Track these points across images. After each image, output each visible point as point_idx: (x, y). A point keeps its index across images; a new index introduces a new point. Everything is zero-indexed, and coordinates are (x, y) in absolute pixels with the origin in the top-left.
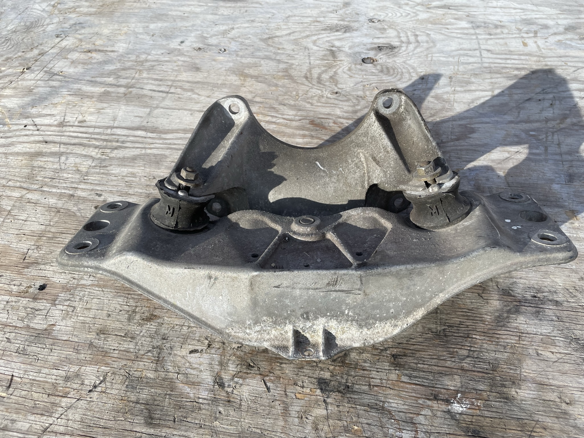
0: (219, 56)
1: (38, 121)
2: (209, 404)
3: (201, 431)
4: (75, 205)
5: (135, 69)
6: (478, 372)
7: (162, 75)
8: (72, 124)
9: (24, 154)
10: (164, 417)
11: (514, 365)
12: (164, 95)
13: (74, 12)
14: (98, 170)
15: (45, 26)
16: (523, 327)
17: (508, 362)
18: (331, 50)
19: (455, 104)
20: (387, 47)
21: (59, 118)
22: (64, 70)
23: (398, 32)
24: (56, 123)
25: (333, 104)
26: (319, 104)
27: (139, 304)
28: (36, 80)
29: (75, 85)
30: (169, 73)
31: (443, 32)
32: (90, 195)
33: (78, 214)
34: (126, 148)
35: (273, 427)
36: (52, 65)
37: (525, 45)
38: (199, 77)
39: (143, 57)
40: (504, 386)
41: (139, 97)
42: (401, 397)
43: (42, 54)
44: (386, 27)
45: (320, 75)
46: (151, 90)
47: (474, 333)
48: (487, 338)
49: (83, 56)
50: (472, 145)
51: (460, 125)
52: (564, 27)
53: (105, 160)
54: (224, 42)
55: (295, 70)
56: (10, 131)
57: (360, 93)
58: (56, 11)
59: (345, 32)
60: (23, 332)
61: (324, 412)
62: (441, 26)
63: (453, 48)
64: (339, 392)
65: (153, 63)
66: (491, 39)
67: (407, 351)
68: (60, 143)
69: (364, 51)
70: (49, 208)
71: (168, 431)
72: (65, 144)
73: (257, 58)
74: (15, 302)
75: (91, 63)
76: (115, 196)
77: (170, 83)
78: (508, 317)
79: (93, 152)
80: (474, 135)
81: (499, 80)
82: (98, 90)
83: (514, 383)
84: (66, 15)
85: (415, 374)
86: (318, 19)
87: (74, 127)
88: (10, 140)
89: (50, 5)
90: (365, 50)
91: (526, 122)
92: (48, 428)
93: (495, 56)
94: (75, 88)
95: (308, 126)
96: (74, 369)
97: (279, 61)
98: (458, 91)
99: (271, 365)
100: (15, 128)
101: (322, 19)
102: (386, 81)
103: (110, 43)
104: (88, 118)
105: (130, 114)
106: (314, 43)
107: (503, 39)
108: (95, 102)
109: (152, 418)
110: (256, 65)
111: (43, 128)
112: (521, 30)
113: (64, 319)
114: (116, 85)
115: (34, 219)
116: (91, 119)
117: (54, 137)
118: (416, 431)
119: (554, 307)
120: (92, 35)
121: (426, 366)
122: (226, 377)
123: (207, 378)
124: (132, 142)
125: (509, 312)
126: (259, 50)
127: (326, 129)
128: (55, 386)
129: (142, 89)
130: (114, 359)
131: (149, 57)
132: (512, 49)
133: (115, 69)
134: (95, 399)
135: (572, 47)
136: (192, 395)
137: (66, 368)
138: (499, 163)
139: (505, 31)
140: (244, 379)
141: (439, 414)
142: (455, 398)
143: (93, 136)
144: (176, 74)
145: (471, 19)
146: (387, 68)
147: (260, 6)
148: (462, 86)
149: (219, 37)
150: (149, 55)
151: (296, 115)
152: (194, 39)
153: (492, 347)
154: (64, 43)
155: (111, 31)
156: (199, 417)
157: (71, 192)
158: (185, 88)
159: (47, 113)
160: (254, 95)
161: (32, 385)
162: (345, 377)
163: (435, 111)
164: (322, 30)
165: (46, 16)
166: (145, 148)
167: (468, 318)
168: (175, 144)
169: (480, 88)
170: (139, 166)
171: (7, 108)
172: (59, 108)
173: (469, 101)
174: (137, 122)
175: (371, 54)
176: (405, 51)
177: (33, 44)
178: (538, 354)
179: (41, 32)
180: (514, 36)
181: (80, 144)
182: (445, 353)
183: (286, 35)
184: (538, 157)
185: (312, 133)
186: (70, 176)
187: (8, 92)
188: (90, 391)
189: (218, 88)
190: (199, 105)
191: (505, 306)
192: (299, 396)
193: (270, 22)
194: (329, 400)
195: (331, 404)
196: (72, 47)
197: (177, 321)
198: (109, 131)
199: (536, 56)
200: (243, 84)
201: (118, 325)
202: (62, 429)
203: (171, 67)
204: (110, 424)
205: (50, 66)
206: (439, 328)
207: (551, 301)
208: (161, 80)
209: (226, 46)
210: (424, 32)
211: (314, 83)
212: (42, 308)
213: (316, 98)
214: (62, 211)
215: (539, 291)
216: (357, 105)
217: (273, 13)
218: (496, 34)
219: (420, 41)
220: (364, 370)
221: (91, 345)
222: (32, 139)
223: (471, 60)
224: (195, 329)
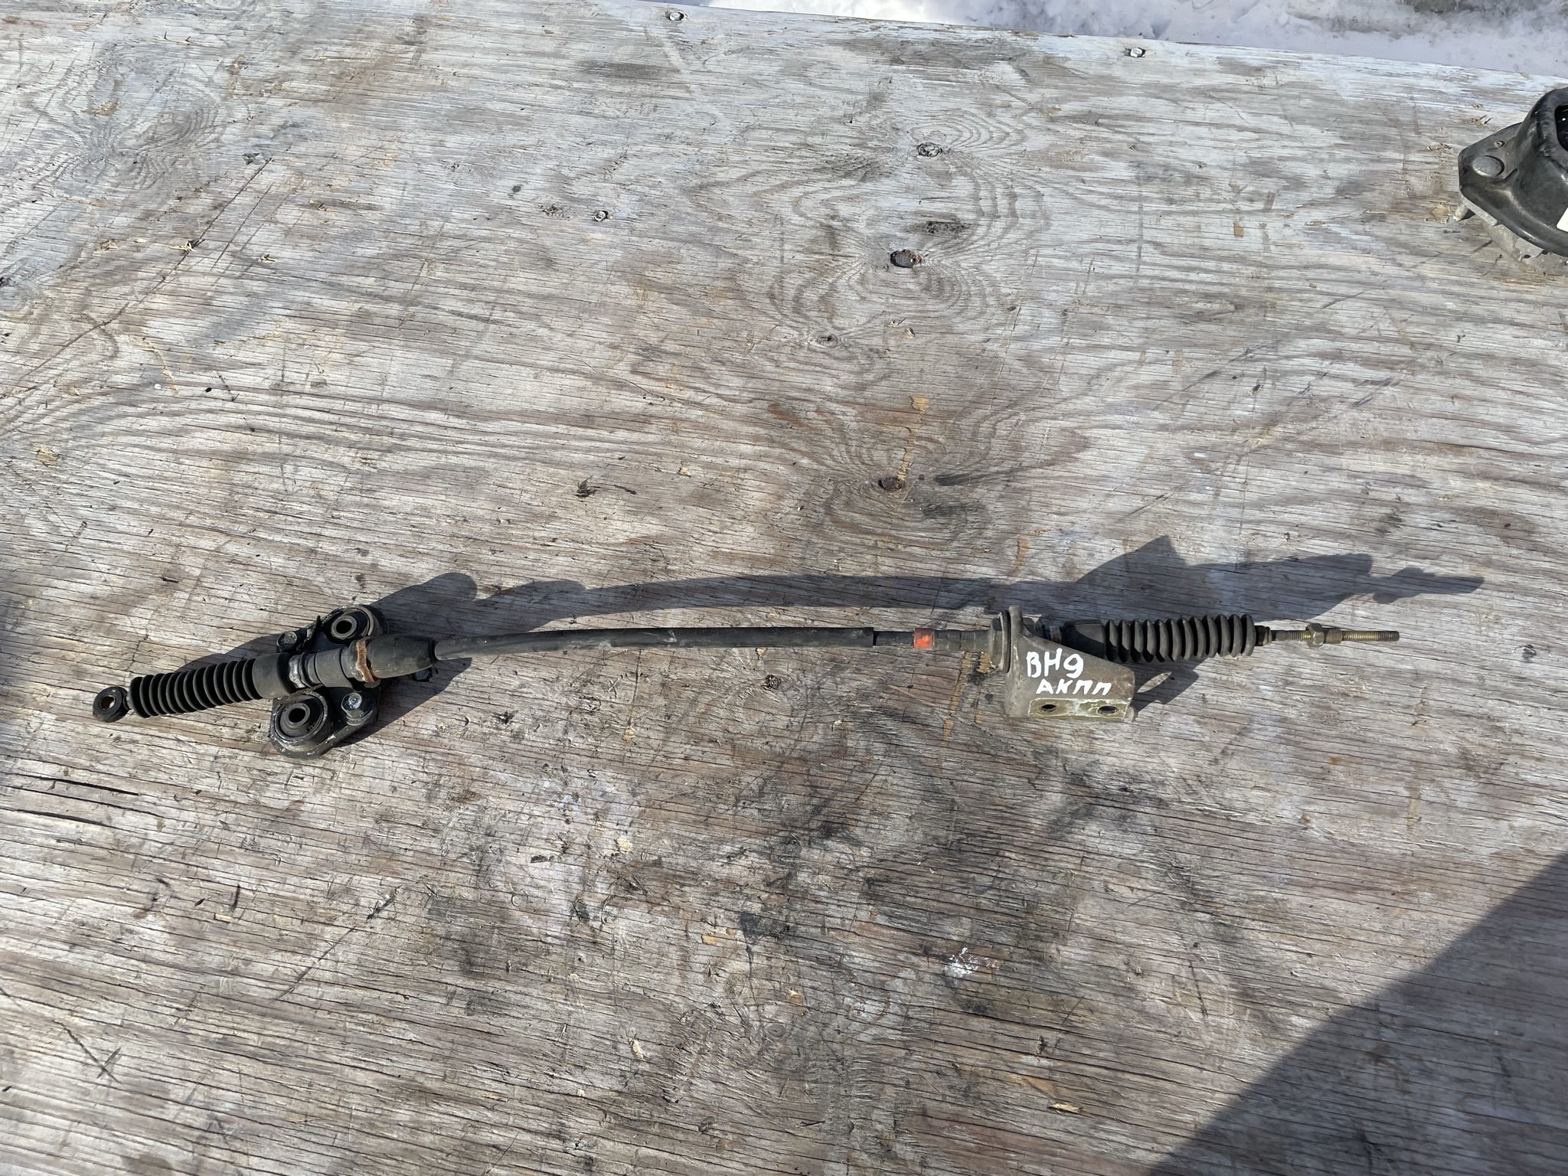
0: (593, 231)
1: (232, 377)
2: (562, 946)
3: (550, 987)
4: (320, 571)
5: (420, 257)
6: (1003, 914)
7: (474, 275)
8: (298, 388)
9: (212, 454)
10: (491, 963)
11: (1063, 905)
12: (481, 326)
13: (277, 91)
14: (358, 499)
15: (219, 129)
16: (1093, 842)
17: (1056, 901)
18: (830, 227)
19: (1063, 378)
20: (946, 224)
21: (272, 373)
22: (272, 252)
23: (977, 187)
24: (267, 384)
25: (820, 365)
26: (792, 365)
27: (444, 771)
28: (214, 275)
29: (297, 293)
30: (491, 271)
31: (1071, 190)
32: (347, 550)
33: (326, 590)
34: (409, 449)
35: (663, 986)
36: (245, 239)
37: (1238, 232)
38: (552, 283)
39: (436, 224)
40: (1039, 938)
41: (432, 329)
42: (871, 948)
43: (220, 206)
44: (953, 169)
45: (800, 290)
46: (453, 313)
47: (1009, 848)
48: (1028, 859)
49: (308, 217)
50: (1076, 478)
51: (1064, 430)
52: (1337, 183)
53: (370, 474)
54: (606, 194)
55: (750, 274)
56: (177, 400)
57: (877, 342)
58: (238, 85)
59: (863, 179)
60: (250, 813)
61: (747, 967)
62: (1071, 173)
63: (1085, 236)
64: (774, 936)
65: (457, 243)
66: (1169, 213)
67: (891, 874)
68: (281, 433)
69: (899, 234)
70: (273, 576)
71: (498, 984)
72: (288, 435)
73: (672, 240)
74: (230, 757)
75: (326, 238)
76: (393, 556)
78: (1070, 823)
79: (346, 457)
80: (1086, 455)
81: (1162, 322)
82: (345, 306)
83: (1057, 934)
84: (261, 99)
85: (899, 912)
86: (810, 140)
87: (305, 397)
88: (179, 421)
89: (221, 67)
90: (901, 231)
91: (1192, 429)
92: (305, 973)
93: (1167, 260)
94: (300, 299)
95: (765, 416)
96: (342, 879)
97: (719, 251)
98: (1074, 348)
99: (665, 887)
100: (185, 391)
101: (818, 140)
102: (932, 315)
103: (364, 184)
104: (332, 376)
105: (413, 370)
106: (796, 204)
107: (1194, 213)
108: (343, 339)
109: (471, 964)
110: (670, 260)
112: (1239, 192)
113: (316, 791)
115: (246, 598)
116: (337, 378)
118: (887, 1003)
119: (1154, 811)
120: (324, 161)
121: (919, 901)
122: (591, 904)
123: (561, 903)
124: (421, 437)
125: (1074, 814)
126: (676, 218)
127: (801, 425)
128: (311, 905)
130: (406, 866)
131: (448, 226)
132: (1207, 243)
133: (378, 256)
134: (378, 930)
135: (1338, 239)
136: (535, 931)
137: (328, 878)
138: (1120, 520)
139: (1206, 193)
140: (621, 908)
141: (927, 977)
142: (957, 955)
143: (344, 420)
144: (504, 272)
145: (1140, 156)
146: (940, 281)
147: (687, 95)
148: (1084, 336)
149: (595, 178)
150: (447, 219)
151: (743, 389)
152: (541, 184)
153: (1034, 874)
154: (265, 180)
155: (363, 151)
156: (546, 964)
157: (311, 544)
158: (524, 309)
159: (248, 360)
160: (662, 334)
161: (273, 903)
162: (785, 912)
163: (1019, 394)
164: (815, 170)
165: (218, 100)
166: (445, 452)
167: (1003, 821)
168: (504, 446)
169: (1121, 341)
170: (435, 493)
172: (272, 348)
173: (1092, 372)
174: (428, 390)
175: (911, 243)
176: (982, 238)
177: (198, 176)
178: (1107, 890)
179: (213, 145)
180: (1222, 206)
181: (320, 438)
182: (953, 881)
183: (738, 180)
184: (1196, 511)
185: (772, 433)
187: (160, 302)
188: (370, 917)
189: (590, 312)
190: (551, 355)
191: (1071, 804)
192: (707, 939)
193: (705, 144)
194: (755, 948)
195: (759, 954)
196: (281, 189)
197: (510, 806)
198: (373, 409)
199: (1255, 264)
200: (641, 307)
201: (409, 806)
202: (328, 976)
203: (493, 255)
204: (407, 970)
205: (242, 239)
206: (951, 838)
207: (1150, 798)
208: (473, 289)
209: (609, 205)
210: (1030, 188)
211: (785, 312)
212: (278, 770)
213: (787, 349)
215: (1135, 779)
216: (868, 371)
217: (713, 116)
218: (1183, 201)
219: (1018, 212)
220: (817, 902)
221: (367, 840)
222: (223, 419)
223: (1117, 268)
224: (540, 820)
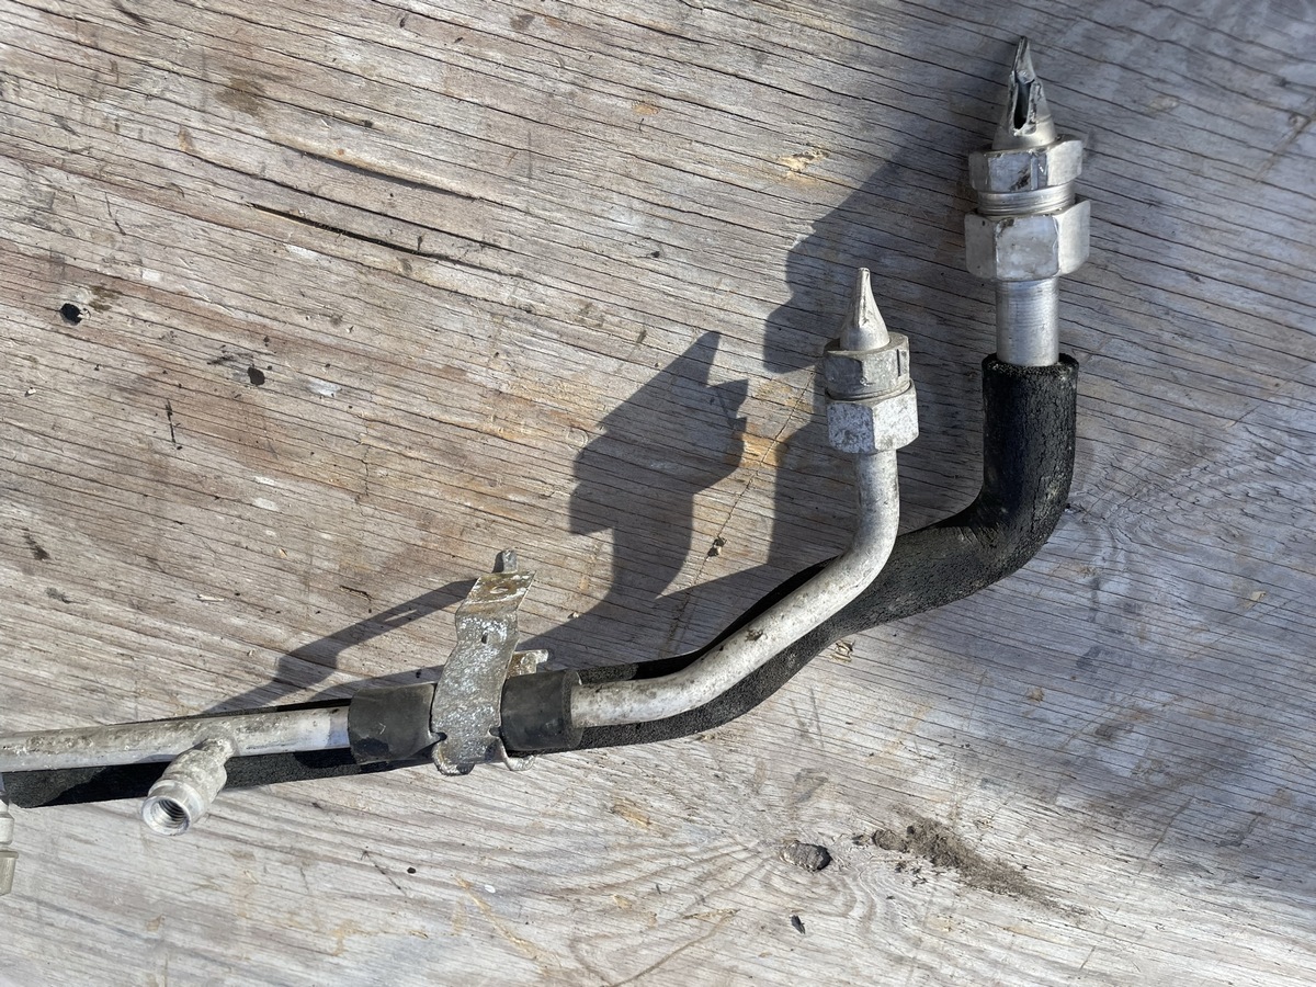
77: (49, 931)
111: (353, 856)
114: (206, 958)
117: (301, 820)
129: (119, 930)
171: (501, 946)
186: (182, 677)
214: (144, 562)
